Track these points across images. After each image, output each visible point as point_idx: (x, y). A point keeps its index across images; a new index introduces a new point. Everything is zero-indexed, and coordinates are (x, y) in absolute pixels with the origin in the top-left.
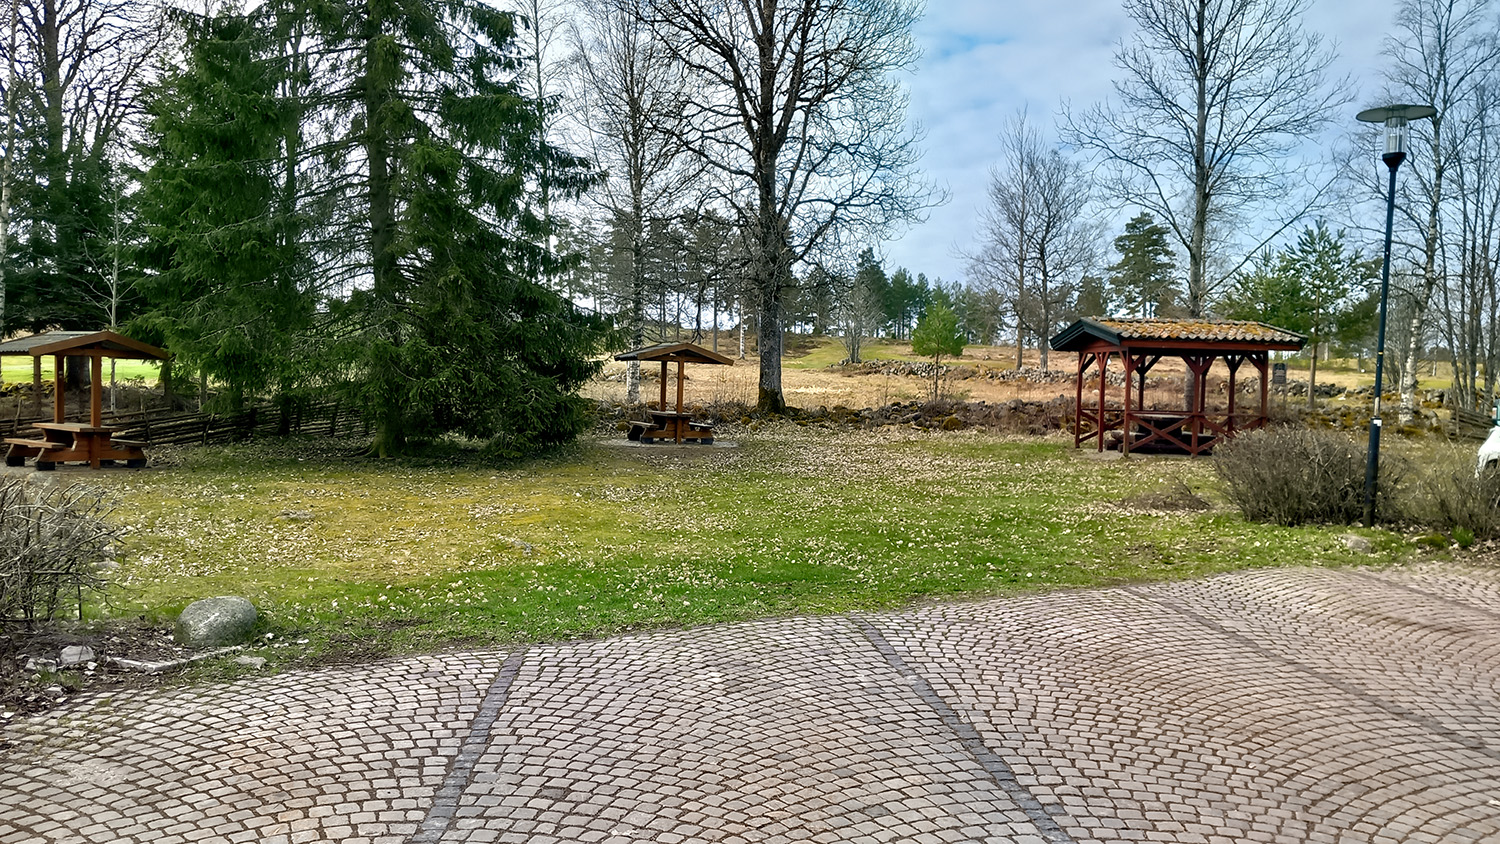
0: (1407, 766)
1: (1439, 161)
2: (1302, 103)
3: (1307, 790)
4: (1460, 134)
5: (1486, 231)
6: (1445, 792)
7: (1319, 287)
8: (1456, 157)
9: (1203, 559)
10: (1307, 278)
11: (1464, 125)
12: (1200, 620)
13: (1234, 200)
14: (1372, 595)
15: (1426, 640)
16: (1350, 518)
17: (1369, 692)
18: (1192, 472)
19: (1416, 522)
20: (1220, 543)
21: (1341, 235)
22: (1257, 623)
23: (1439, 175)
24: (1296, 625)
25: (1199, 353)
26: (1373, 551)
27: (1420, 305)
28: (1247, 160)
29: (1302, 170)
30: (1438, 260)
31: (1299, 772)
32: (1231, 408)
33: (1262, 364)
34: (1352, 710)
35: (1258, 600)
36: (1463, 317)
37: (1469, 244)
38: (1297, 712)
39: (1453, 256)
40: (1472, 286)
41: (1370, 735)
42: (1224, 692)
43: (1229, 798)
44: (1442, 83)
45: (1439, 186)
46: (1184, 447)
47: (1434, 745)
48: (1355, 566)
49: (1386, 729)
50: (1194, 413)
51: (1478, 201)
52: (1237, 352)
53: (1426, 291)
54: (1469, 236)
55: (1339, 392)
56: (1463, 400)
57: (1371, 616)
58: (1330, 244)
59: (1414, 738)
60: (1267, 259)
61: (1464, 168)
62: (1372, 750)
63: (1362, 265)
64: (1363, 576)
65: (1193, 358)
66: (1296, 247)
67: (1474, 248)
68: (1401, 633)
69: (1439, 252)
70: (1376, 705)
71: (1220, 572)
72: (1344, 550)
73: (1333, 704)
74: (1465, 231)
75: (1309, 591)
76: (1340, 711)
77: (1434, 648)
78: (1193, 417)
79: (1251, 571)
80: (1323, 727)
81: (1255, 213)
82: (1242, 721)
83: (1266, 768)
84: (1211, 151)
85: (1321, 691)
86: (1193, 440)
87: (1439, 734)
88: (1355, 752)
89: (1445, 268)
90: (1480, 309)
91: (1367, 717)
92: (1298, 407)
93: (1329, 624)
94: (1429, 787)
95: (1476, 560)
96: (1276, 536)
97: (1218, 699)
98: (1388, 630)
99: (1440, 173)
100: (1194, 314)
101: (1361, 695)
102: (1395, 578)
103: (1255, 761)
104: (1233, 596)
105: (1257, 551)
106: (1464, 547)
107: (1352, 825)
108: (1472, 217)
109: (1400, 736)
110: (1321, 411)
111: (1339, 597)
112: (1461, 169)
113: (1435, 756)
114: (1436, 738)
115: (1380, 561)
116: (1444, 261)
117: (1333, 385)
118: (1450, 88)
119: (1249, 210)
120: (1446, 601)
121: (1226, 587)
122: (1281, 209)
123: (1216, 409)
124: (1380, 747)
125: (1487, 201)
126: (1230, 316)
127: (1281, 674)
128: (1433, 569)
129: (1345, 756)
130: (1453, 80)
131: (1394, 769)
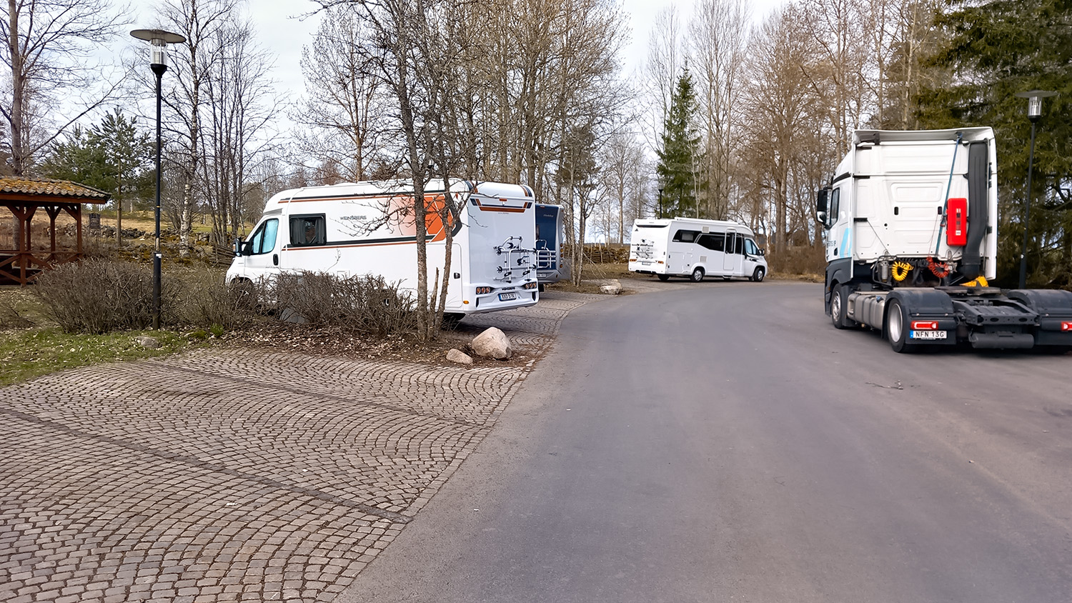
0: (175, 493)
1: (196, 77)
2: (96, 18)
3: (101, 530)
4: (209, 61)
5: (228, 128)
6: (199, 505)
7: (120, 158)
8: (207, 76)
9: (27, 367)
10: (110, 151)
11: (211, 55)
12: (21, 416)
13: (48, 85)
14: (157, 377)
15: (192, 403)
16: (143, 324)
17: (151, 447)
18: (22, 298)
19: (188, 323)
20: (42, 352)
21: (134, 122)
22: (69, 411)
23: (197, 88)
24: (100, 407)
25: (22, 204)
26: (159, 346)
27: (189, 175)
28: (55, 54)
29: (99, 68)
30: (199, 145)
31: (95, 518)
32: (53, 247)
33: (77, 214)
34: (138, 462)
35: (70, 393)
36: (217, 185)
37: (218, 136)
38: (97, 473)
39: (208, 143)
40: (221, 164)
41: (150, 477)
42: (38, 470)
43: (38, 554)
44: (195, 24)
45: (197, 94)
46: (15, 278)
47: (194, 475)
48: (146, 358)
49: (162, 471)
50: (21, 252)
51: (222, 107)
52: (54, 204)
53: (193, 166)
54: (218, 130)
55: (140, 235)
56: (220, 241)
57: (155, 392)
58: (126, 127)
59: (179, 473)
60: (77, 133)
61: (212, 83)
62: (151, 488)
63: (149, 144)
64: (152, 364)
65: (18, 208)
66: (101, 127)
67: (221, 138)
68: (175, 401)
69: (199, 139)
70: (155, 455)
71: (40, 376)
72: (139, 348)
73: (125, 461)
74: (215, 127)
75: (111, 381)
76: (129, 465)
77: (196, 408)
78: (20, 255)
79: (66, 371)
80: (116, 480)
81: (64, 97)
82: (51, 490)
83: (69, 522)
84: (24, 42)
85: (116, 454)
86: (22, 274)
87: (197, 466)
88: (138, 493)
89: (204, 151)
90: (227, 179)
91: (149, 465)
92: (108, 246)
93: (125, 403)
94: (189, 504)
95: (225, 345)
96: (89, 343)
97: (32, 476)
98: (167, 400)
99: (197, 84)
100: (17, 172)
101: (145, 450)
102: (173, 363)
103: (61, 519)
104: (50, 393)
105: (73, 356)
106: (218, 337)
107: (133, 546)
108: (219, 118)
109: (171, 473)
110: (125, 248)
111: (133, 382)
112: (211, 85)
113: (193, 482)
114: (195, 469)
115: (163, 353)
116: (203, 146)
117: (136, 230)
118: (200, 27)
119: (59, 93)
120: (206, 375)
121: (44, 386)
122: (85, 95)
123: (42, 248)
124: (156, 485)
125: (228, 108)
126: (50, 176)
127: (86, 447)
128: (198, 354)
129: (131, 497)
130: (202, 23)
131: (166, 498)
